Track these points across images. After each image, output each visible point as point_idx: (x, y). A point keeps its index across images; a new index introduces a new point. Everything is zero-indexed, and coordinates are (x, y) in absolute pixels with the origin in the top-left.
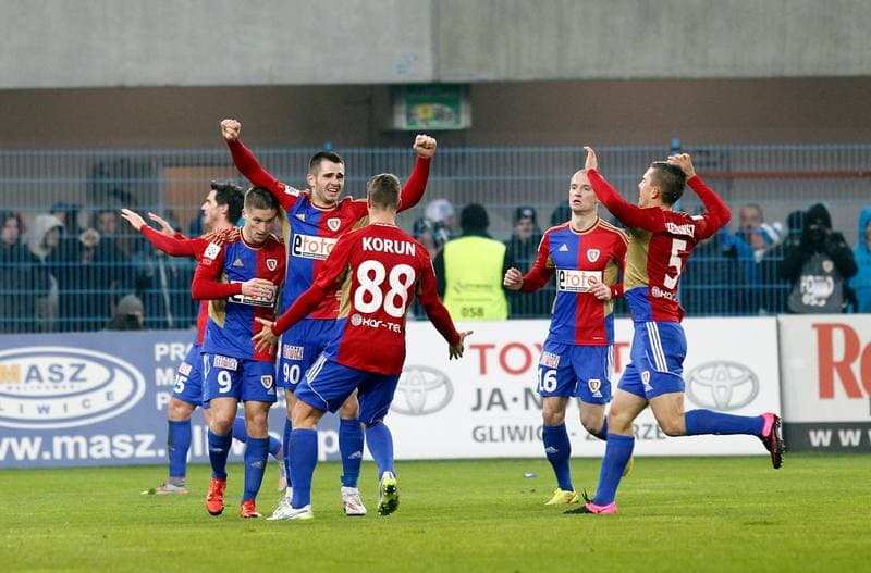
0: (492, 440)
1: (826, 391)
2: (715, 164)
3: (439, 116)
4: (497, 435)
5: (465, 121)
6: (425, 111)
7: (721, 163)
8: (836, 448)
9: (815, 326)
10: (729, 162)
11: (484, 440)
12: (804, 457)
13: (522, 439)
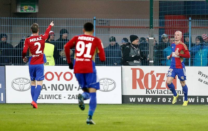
0: (42, 98)
1: (134, 87)
2: (105, 24)
3: (29, 9)
4: (44, 97)
5: (37, 11)
6: (26, 8)
7: (107, 24)
8: (137, 103)
9: (132, 69)
10: (109, 23)
11: (40, 98)
12: (128, 105)
13: (51, 98)
